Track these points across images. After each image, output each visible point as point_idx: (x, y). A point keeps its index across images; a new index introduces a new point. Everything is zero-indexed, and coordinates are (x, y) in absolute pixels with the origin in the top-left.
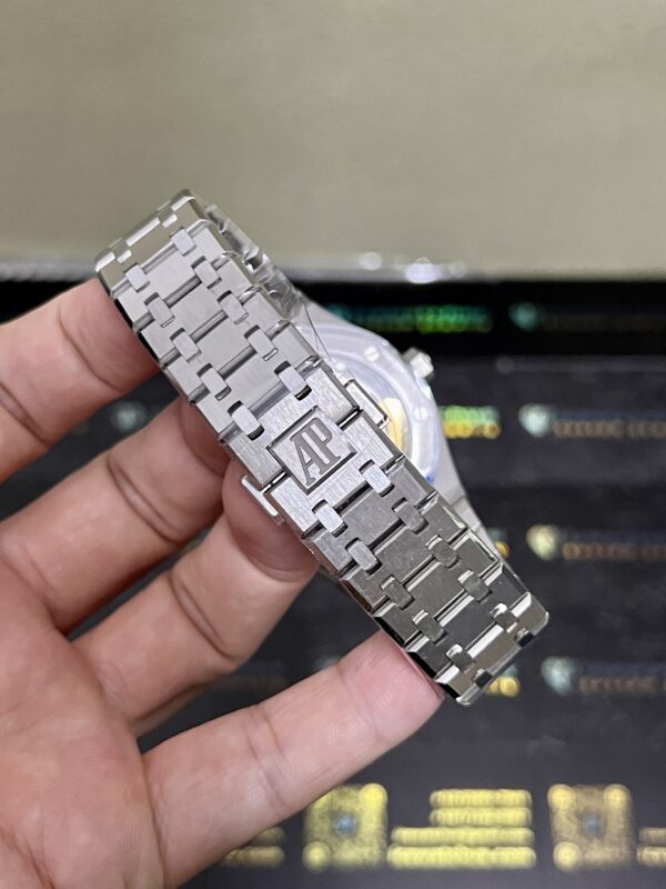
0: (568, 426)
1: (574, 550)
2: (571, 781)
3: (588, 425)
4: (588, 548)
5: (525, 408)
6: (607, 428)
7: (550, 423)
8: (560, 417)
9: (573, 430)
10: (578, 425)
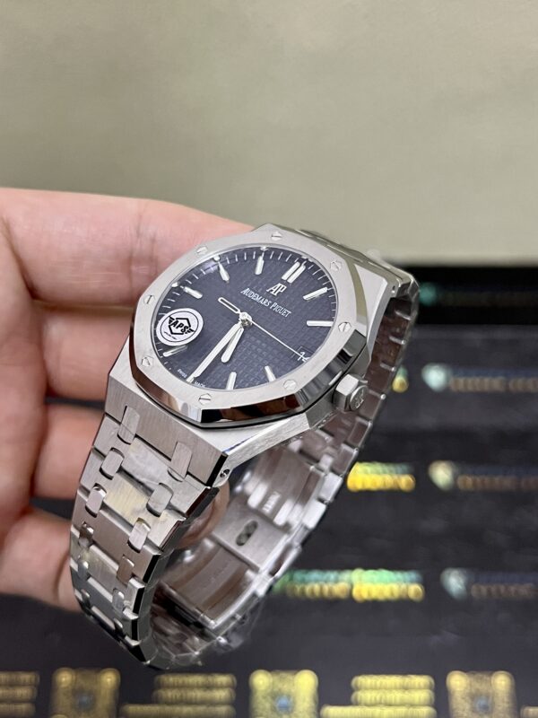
0: (461, 381)
1: (468, 482)
2: (466, 668)
3: (478, 380)
4: (478, 480)
5: (427, 366)
6: (493, 383)
7: (447, 379)
8: (455, 373)
9: (465, 385)
10: (470, 380)
